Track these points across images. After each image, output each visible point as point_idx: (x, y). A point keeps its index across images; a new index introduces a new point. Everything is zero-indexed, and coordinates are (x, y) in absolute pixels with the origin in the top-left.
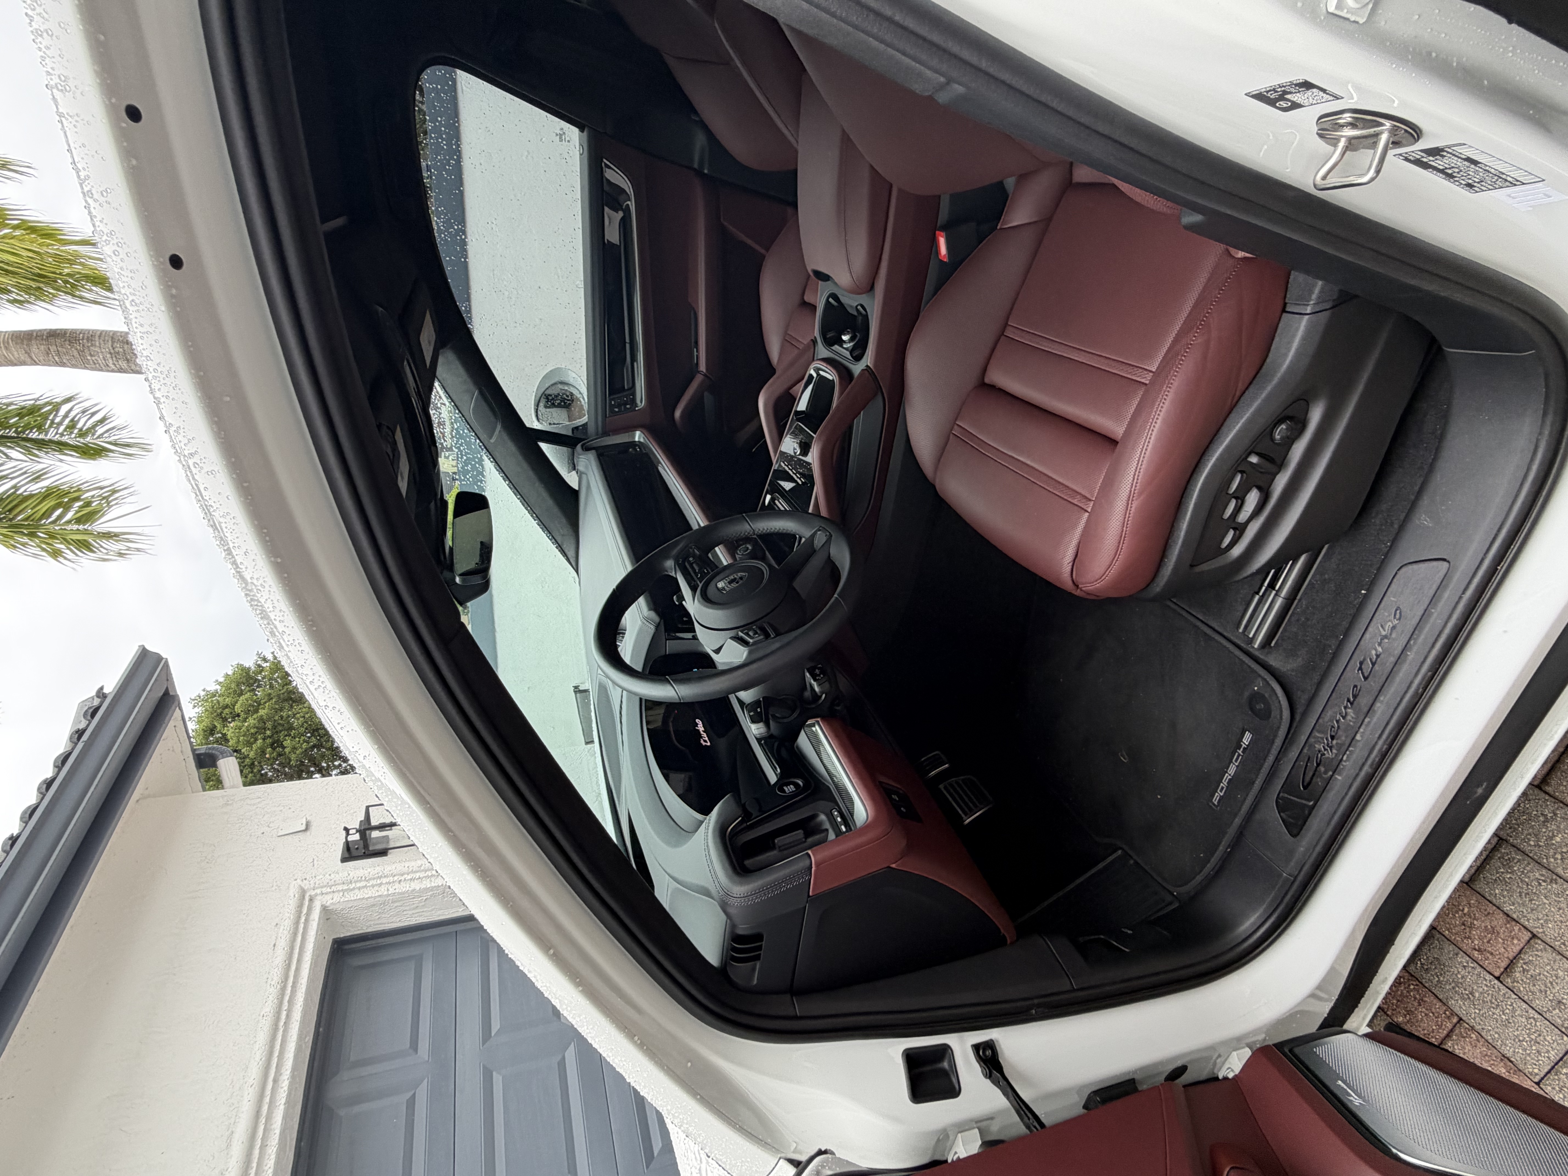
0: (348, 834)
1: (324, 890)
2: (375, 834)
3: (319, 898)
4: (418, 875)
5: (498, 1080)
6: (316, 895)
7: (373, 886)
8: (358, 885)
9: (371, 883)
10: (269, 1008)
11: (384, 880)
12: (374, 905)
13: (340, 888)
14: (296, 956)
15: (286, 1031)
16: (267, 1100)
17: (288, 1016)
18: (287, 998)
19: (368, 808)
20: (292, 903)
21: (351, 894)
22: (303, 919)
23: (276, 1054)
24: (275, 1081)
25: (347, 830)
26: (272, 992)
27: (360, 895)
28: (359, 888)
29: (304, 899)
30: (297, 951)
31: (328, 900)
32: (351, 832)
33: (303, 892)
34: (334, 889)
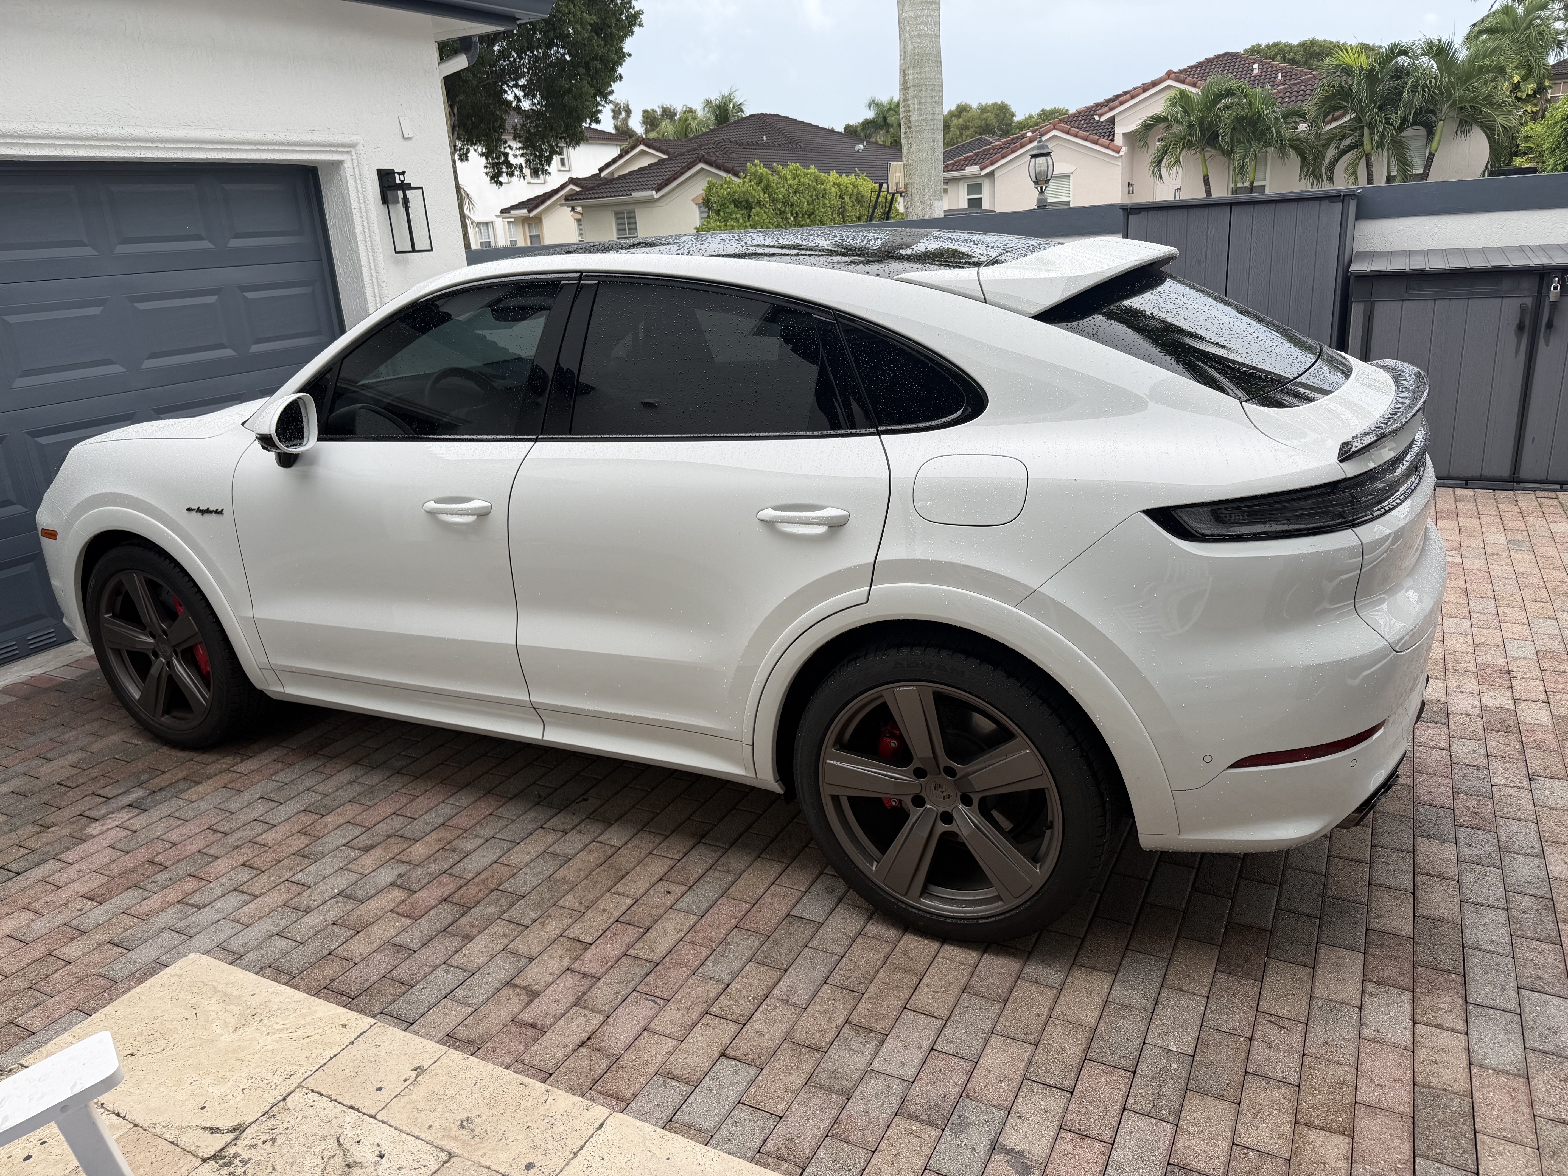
0: (399, 174)
1: (355, 161)
2: (400, 193)
3: (350, 158)
4: (367, 231)
5: (213, 299)
6: (352, 156)
7: (358, 197)
8: (359, 186)
9: (361, 196)
10: (270, 137)
11: (363, 206)
12: (343, 198)
13: (357, 173)
15: (254, 150)
18: (277, 148)
19: (421, 188)
20: (345, 139)
21: (352, 181)
22: (334, 149)
23: (239, 147)
24: (222, 149)
25: (403, 173)
26: (281, 137)
27: (352, 187)
28: (356, 187)
29: (350, 147)
31: (347, 165)
32: (402, 177)
33: (354, 146)
34: (356, 168)
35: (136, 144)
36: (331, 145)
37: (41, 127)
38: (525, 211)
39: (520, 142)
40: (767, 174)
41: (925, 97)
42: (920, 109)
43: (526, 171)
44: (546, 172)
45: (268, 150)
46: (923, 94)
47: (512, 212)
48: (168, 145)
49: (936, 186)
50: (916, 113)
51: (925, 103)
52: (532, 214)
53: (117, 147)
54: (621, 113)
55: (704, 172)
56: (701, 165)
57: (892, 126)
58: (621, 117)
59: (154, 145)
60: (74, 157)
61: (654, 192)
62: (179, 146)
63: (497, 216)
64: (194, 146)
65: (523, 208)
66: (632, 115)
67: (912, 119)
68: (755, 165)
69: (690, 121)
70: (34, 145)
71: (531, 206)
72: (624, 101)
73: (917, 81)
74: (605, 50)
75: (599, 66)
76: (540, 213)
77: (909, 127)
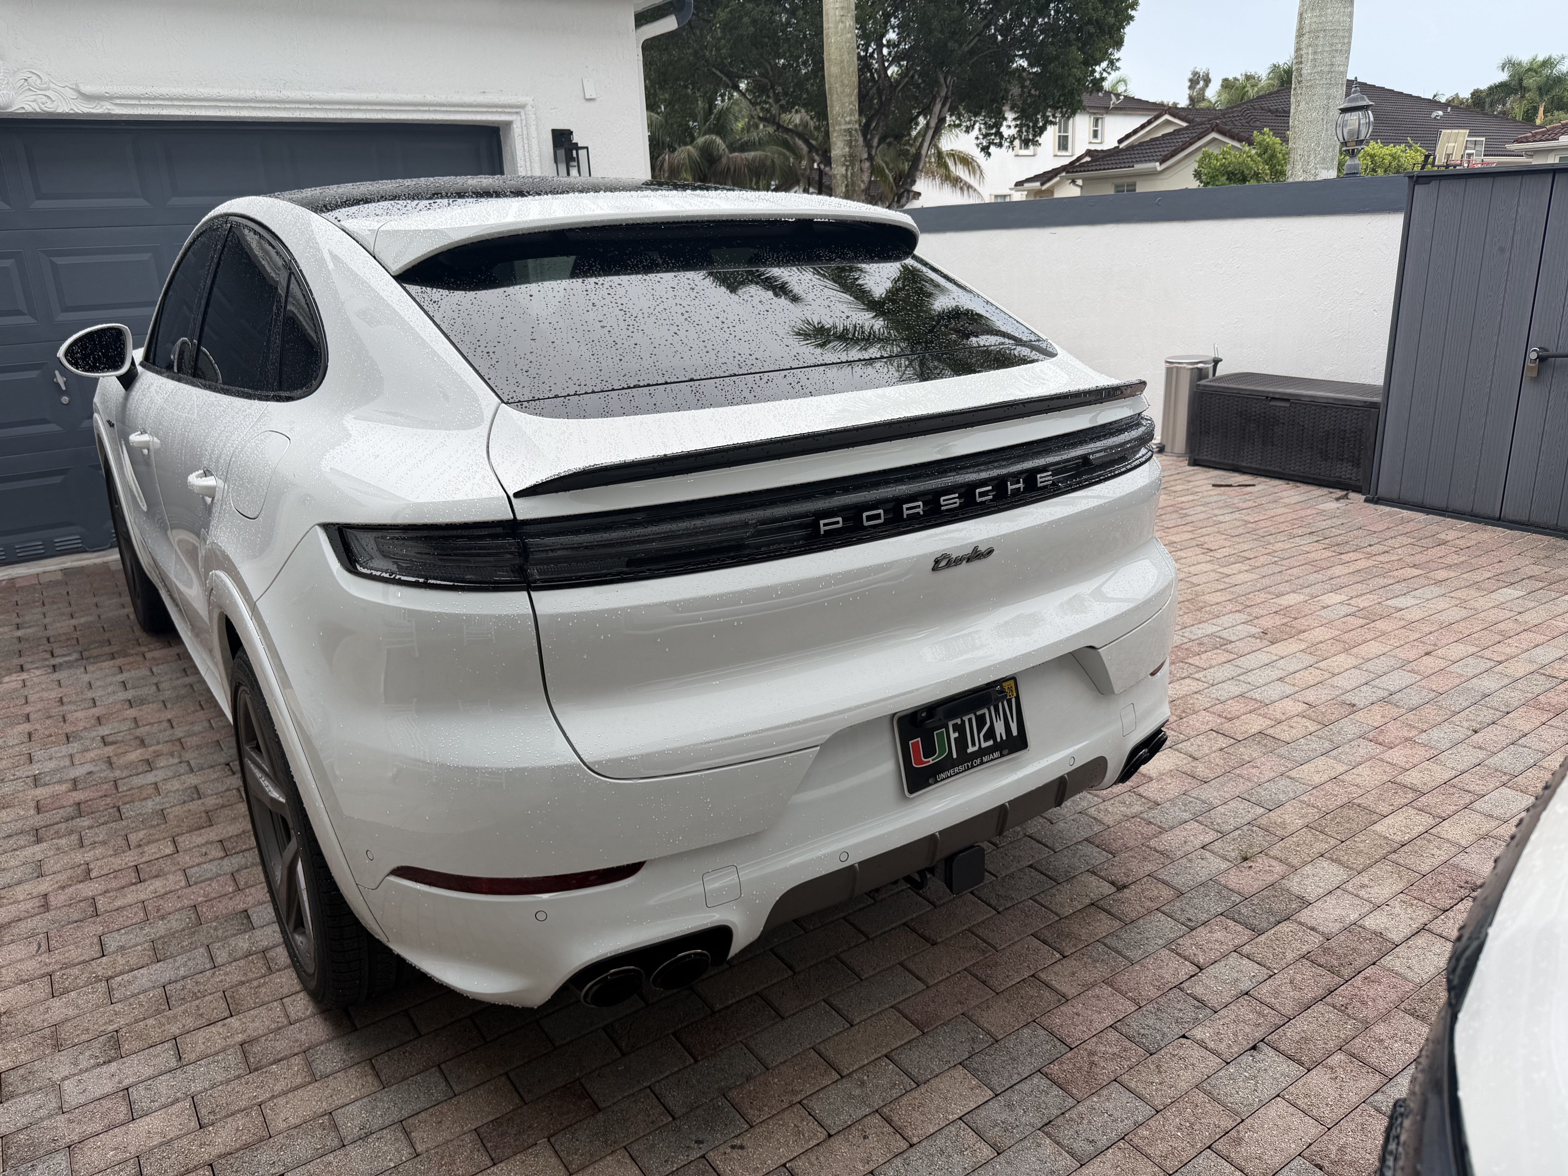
0: (574, 135)
1: (524, 122)
3: (518, 118)
6: (520, 116)
8: (526, 146)
9: (527, 154)
11: (528, 164)
12: (512, 156)
13: (525, 132)
14: (470, 109)
16: (369, 108)
17: (425, 111)
18: (438, 108)
20: (511, 100)
21: (520, 141)
22: (500, 110)
24: (382, 110)
26: (442, 99)
28: (523, 146)
29: (518, 108)
30: (474, 109)
31: (517, 125)
33: (523, 106)
34: (525, 128)
35: (293, 106)
36: (496, 106)
37: (202, 91)
38: (1038, 184)
39: (1016, 112)
40: (1274, 144)
41: (1323, 45)
42: (1315, 60)
43: (1017, 143)
44: (1036, 143)
45: (429, 111)
46: (1320, 42)
47: (1026, 185)
48: (326, 107)
49: (1327, 152)
50: (1309, 64)
51: (1322, 52)
52: (1044, 187)
53: (278, 109)
54: (1198, 83)
55: (1217, 142)
56: (1214, 135)
57: (1529, 90)
58: (1198, 87)
59: (312, 106)
60: (236, 117)
61: (1158, 164)
62: (337, 107)
63: (1011, 189)
64: (352, 107)
65: (1037, 181)
66: (1210, 85)
67: (1304, 72)
68: (1264, 134)
69: (1248, 88)
70: (201, 107)
71: (1045, 179)
72: (1204, 70)
73: (1314, 26)
74: (1101, 14)
75: (1092, 30)
76: (1053, 186)
77: (1299, 82)
